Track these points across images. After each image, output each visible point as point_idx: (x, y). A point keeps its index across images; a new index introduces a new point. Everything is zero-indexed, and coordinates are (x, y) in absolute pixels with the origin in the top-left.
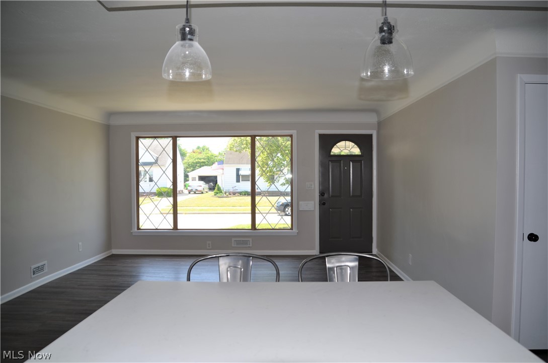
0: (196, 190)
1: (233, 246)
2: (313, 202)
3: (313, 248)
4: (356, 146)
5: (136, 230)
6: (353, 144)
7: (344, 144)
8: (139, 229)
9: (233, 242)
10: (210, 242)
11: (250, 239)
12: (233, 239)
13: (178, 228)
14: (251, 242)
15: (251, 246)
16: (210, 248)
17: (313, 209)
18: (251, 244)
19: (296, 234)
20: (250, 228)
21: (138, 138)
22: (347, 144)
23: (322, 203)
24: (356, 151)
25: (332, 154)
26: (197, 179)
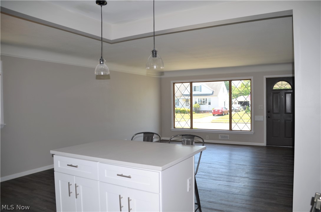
0: (236, 109)
1: (219, 138)
2: (263, 116)
3: (263, 142)
4: (288, 84)
5: (173, 128)
6: (286, 83)
7: (281, 83)
8: (174, 128)
9: (219, 136)
10: (208, 136)
11: (228, 135)
12: (220, 135)
13: (193, 128)
14: (229, 137)
15: (229, 139)
16: (208, 139)
17: (263, 120)
18: (229, 138)
19: (253, 134)
20: (229, 129)
21: (174, 84)
22: (283, 83)
23: (268, 117)
24: (289, 86)
25: (274, 89)
26: (237, 103)
